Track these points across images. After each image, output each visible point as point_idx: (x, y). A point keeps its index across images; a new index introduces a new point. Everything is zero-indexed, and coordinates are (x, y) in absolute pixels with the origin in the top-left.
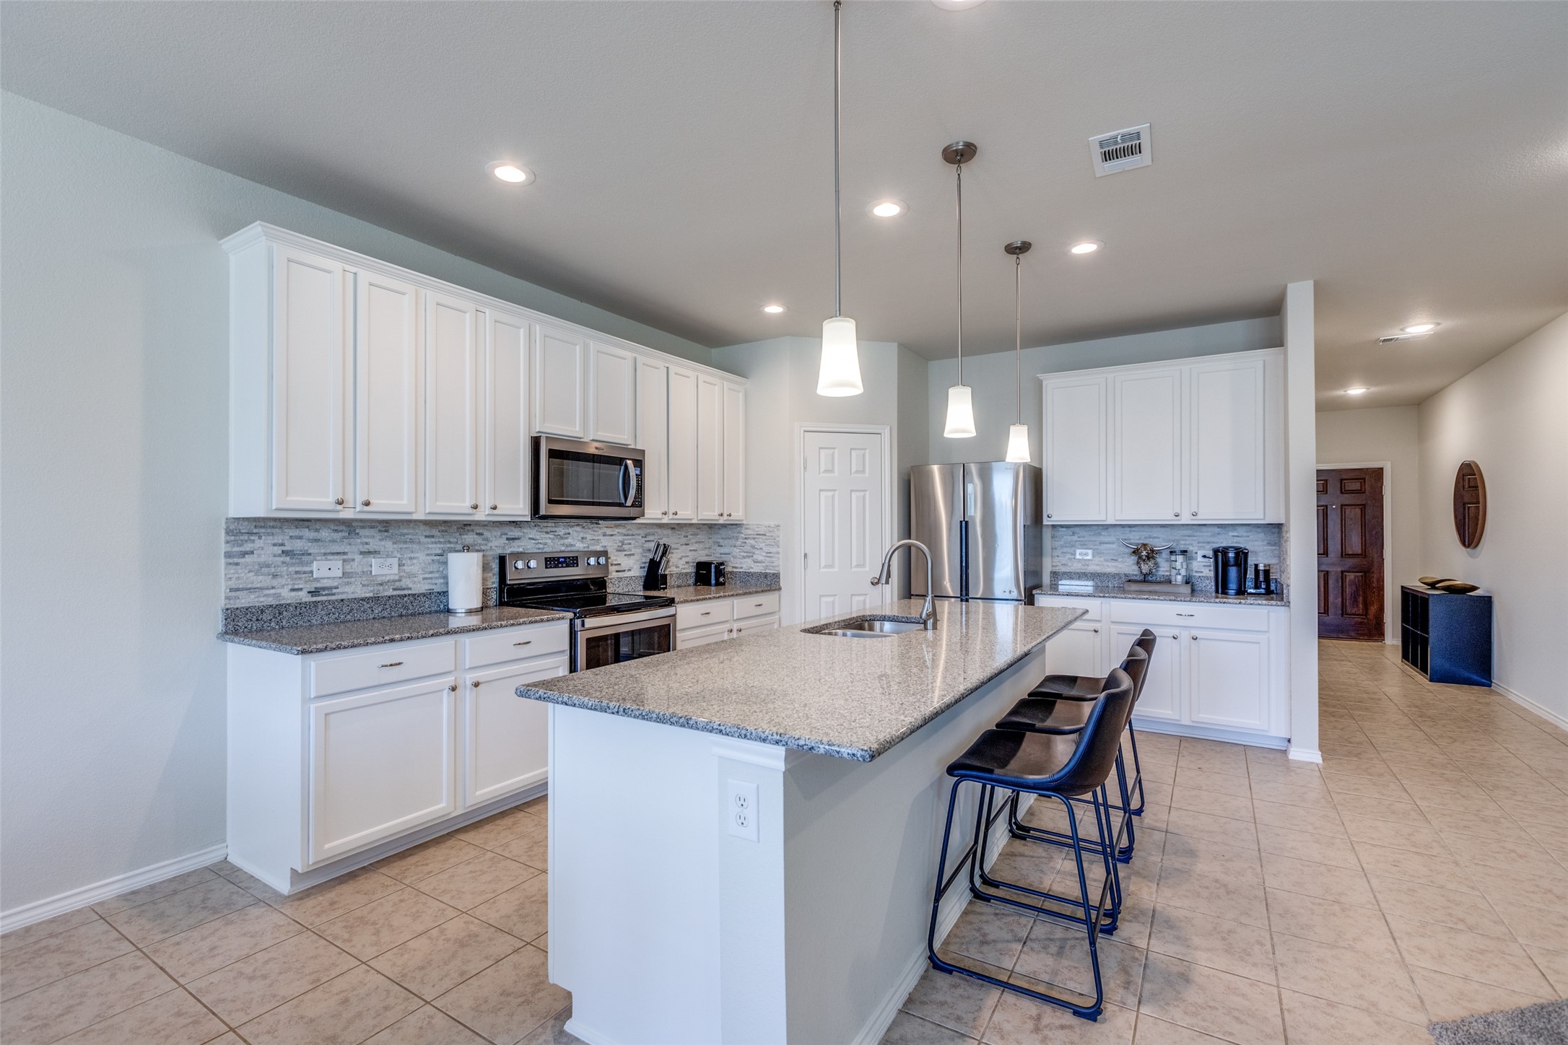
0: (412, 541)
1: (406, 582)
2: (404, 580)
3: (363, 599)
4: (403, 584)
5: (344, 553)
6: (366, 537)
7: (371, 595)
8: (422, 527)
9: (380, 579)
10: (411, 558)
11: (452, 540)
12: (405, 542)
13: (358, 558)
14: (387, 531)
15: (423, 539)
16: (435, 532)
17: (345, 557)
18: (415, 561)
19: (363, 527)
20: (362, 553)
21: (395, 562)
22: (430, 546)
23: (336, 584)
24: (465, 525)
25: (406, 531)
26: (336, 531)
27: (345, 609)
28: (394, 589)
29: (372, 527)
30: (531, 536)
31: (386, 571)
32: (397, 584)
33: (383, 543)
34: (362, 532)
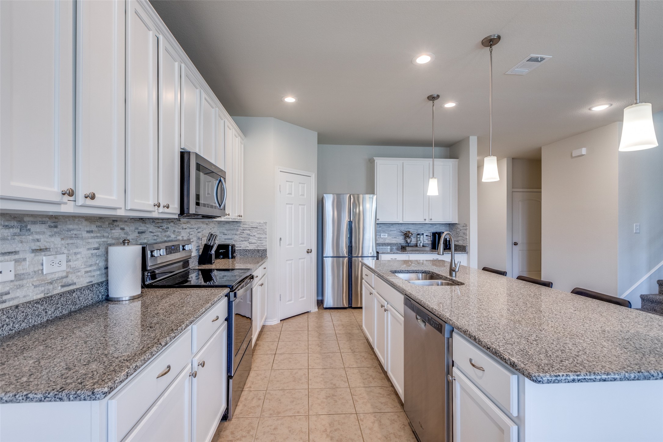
0: (76, 236)
1: (72, 278)
2: (70, 276)
3: (37, 302)
4: (69, 280)
5: (16, 253)
6: (37, 233)
7: (42, 296)
8: (85, 223)
9: (49, 278)
10: (76, 254)
11: (106, 234)
12: (71, 238)
13: (29, 256)
14: (56, 227)
15: (85, 235)
16: (93, 228)
17: (17, 257)
18: (79, 256)
19: (34, 223)
20: (34, 251)
21: (63, 258)
22: (90, 240)
23: (7, 289)
24: (114, 221)
25: (71, 227)
26: (6, 227)
27: (20, 317)
28: (63, 286)
29: (43, 223)
30: (150, 230)
31: (56, 269)
32: (64, 280)
33: (53, 239)
34: (34, 228)
